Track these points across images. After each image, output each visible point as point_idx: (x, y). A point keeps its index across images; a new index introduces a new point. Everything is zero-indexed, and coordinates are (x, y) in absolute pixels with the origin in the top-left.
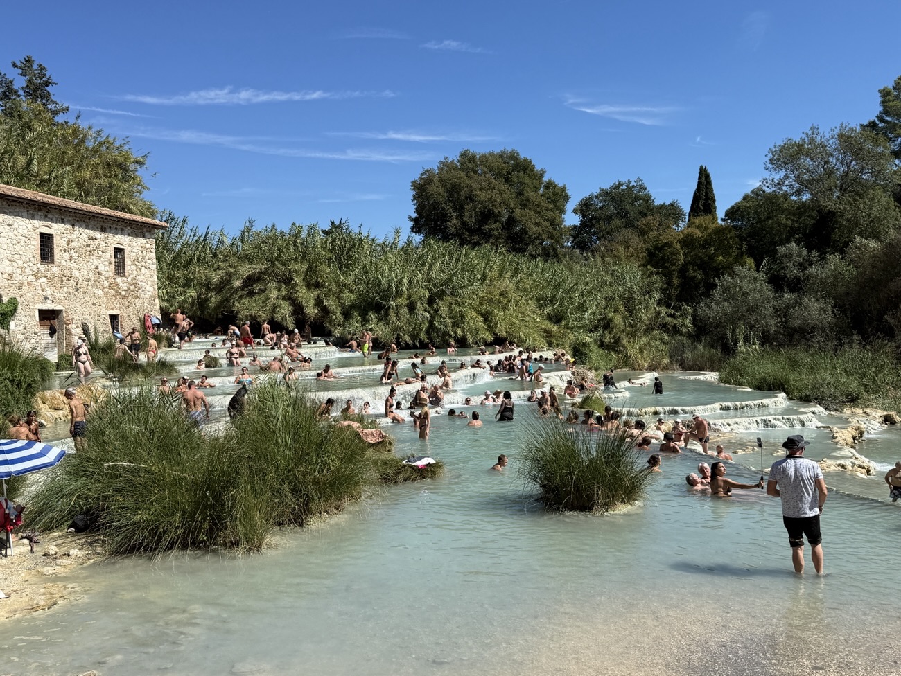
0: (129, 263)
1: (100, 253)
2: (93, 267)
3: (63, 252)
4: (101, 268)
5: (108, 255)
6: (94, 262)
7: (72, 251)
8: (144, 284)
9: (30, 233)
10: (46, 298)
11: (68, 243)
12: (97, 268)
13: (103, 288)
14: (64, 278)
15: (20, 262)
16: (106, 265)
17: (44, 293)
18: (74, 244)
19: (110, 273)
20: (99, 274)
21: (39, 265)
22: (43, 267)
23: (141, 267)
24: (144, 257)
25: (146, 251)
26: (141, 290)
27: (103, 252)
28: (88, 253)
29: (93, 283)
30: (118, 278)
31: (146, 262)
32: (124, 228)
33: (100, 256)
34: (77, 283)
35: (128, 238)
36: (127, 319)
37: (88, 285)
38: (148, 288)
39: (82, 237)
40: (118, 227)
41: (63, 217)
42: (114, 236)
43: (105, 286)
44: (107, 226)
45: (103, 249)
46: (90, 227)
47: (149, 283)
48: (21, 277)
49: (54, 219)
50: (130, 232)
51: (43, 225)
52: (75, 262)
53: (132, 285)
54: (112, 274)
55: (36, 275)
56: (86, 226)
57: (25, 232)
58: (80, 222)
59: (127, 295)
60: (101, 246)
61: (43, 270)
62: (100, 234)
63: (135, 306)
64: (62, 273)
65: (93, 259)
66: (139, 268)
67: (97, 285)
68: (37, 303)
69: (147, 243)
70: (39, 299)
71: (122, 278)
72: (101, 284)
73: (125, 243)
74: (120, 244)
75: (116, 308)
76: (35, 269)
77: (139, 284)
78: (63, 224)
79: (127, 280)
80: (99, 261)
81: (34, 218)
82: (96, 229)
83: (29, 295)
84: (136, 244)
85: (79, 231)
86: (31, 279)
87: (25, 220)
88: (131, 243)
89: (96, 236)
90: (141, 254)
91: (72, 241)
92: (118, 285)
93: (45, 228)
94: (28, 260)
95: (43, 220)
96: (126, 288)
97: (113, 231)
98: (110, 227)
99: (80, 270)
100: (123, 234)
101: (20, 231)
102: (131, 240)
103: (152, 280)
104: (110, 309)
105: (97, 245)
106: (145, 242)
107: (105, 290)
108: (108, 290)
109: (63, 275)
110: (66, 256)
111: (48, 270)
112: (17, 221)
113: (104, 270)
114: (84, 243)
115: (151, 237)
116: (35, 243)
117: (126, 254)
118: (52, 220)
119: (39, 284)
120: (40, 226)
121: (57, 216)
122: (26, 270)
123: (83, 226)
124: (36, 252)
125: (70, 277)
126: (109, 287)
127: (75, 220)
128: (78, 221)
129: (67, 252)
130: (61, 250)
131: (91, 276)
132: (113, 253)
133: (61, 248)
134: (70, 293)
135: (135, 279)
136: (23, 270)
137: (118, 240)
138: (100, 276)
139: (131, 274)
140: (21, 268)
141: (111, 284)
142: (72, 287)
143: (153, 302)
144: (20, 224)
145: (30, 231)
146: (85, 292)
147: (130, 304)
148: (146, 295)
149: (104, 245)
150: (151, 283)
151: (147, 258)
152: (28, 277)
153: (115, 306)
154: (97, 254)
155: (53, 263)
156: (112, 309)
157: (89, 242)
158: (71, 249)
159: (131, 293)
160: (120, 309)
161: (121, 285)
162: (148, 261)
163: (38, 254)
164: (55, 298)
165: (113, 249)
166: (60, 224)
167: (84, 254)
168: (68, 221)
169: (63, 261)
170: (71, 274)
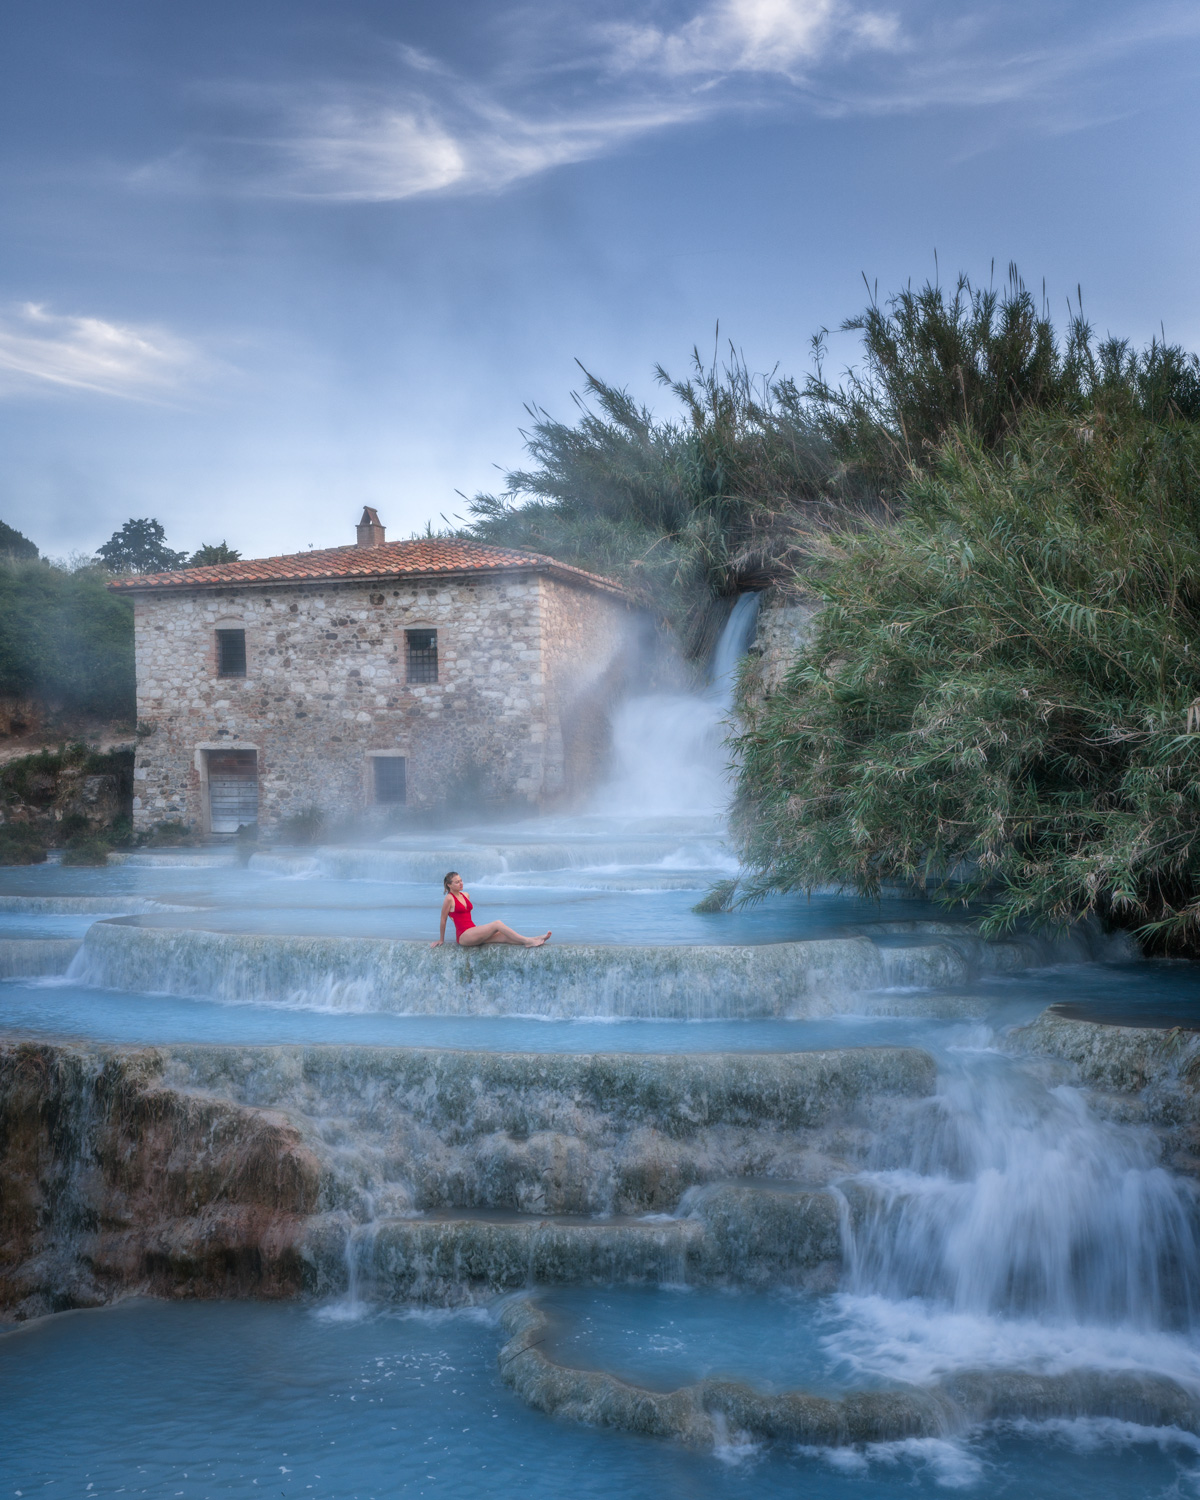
0: (453, 655)
1: (365, 646)
2: (344, 673)
3: (267, 654)
4: (368, 672)
5: (388, 646)
6: (344, 664)
7: (291, 652)
8: (493, 694)
9: (197, 634)
10: (223, 732)
11: (281, 637)
12: (355, 673)
13: (371, 707)
14: (270, 699)
15: (177, 682)
16: (381, 669)
17: (220, 725)
18: (297, 638)
19: (393, 681)
20: (360, 684)
21: (214, 682)
22: (221, 686)
23: (491, 660)
24: (499, 638)
25: (509, 626)
26: (486, 707)
27: (373, 643)
28: (329, 650)
29: (342, 702)
30: (416, 687)
31: (508, 647)
32: (438, 589)
33: (365, 652)
34: (300, 704)
35: (449, 608)
36: (429, 765)
37: (328, 706)
38: (507, 702)
39: (315, 623)
40: (418, 590)
41: (268, 597)
42: (406, 610)
43: (379, 705)
44: (388, 593)
45: (374, 638)
46: (338, 602)
47: (514, 691)
48: (176, 703)
49: (250, 604)
50: (457, 593)
51: (224, 618)
52: (296, 669)
53: (459, 698)
54: (398, 681)
55: (208, 697)
56: (326, 603)
57: (187, 634)
58: (311, 599)
59: (445, 719)
60: (368, 633)
61: (221, 688)
62: (368, 610)
63: (463, 739)
64: (265, 690)
65: (343, 659)
66: (483, 663)
67: (353, 705)
68: (200, 741)
69: (514, 607)
70: (207, 734)
71: (428, 687)
72: (365, 702)
73: (439, 618)
74: (424, 621)
75: (400, 745)
76: (205, 688)
77: (479, 695)
78: (268, 608)
79: (444, 690)
80: (361, 661)
81: (206, 609)
82: (355, 603)
83: (187, 729)
84: (474, 616)
85: (309, 614)
86: (198, 704)
87: (189, 615)
88: (458, 615)
89: (354, 616)
90: (492, 633)
91: (289, 634)
92: (417, 700)
93: (228, 621)
94: (191, 676)
95: (224, 610)
96: (441, 706)
97: (405, 600)
98: (396, 594)
99: (308, 681)
100: (434, 602)
101: (178, 634)
102: (458, 609)
103: (525, 683)
104: (380, 748)
105: (355, 632)
106: (507, 606)
107: (378, 712)
108: (386, 711)
109: (266, 693)
110: (275, 660)
111: (234, 688)
112: (174, 619)
113: (376, 676)
114: (320, 633)
115: (529, 593)
116: (208, 648)
117: (441, 639)
118: (244, 606)
119: (212, 711)
120: (217, 620)
121: (254, 598)
122: (189, 692)
123: (320, 604)
124: (208, 662)
125: (285, 695)
126: (390, 706)
127: (300, 597)
128: (306, 597)
129: (277, 653)
130: (262, 653)
131: (338, 689)
132: (402, 641)
133: (262, 649)
134: (281, 722)
135: (470, 686)
136: (182, 692)
137: (417, 615)
138: (364, 688)
139: (456, 676)
140: (178, 689)
141: (396, 700)
142: (288, 711)
143: (521, 730)
144: (178, 623)
145: (197, 631)
146: (320, 719)
147: (449, 735)
148: (501, 717)
149: (378, 629)
150: (519, 690)
151: (510, 639)
152: (191, 701)
153: (399, 740)
154: (356, 649)
155: (245, 676)
156: (386, 747)
157: (333, 630)
158: (287, 648)
159: (457, 713)
160: (410, 747)
161: (426, 700)
162: (515, 646)
163: (213, 666)
164: (243, 732)
165: (403, 634)
166: (263, 609)
167: (319, 653)
168: (282, 601)
169: (266, 670)
170: (286, 689)
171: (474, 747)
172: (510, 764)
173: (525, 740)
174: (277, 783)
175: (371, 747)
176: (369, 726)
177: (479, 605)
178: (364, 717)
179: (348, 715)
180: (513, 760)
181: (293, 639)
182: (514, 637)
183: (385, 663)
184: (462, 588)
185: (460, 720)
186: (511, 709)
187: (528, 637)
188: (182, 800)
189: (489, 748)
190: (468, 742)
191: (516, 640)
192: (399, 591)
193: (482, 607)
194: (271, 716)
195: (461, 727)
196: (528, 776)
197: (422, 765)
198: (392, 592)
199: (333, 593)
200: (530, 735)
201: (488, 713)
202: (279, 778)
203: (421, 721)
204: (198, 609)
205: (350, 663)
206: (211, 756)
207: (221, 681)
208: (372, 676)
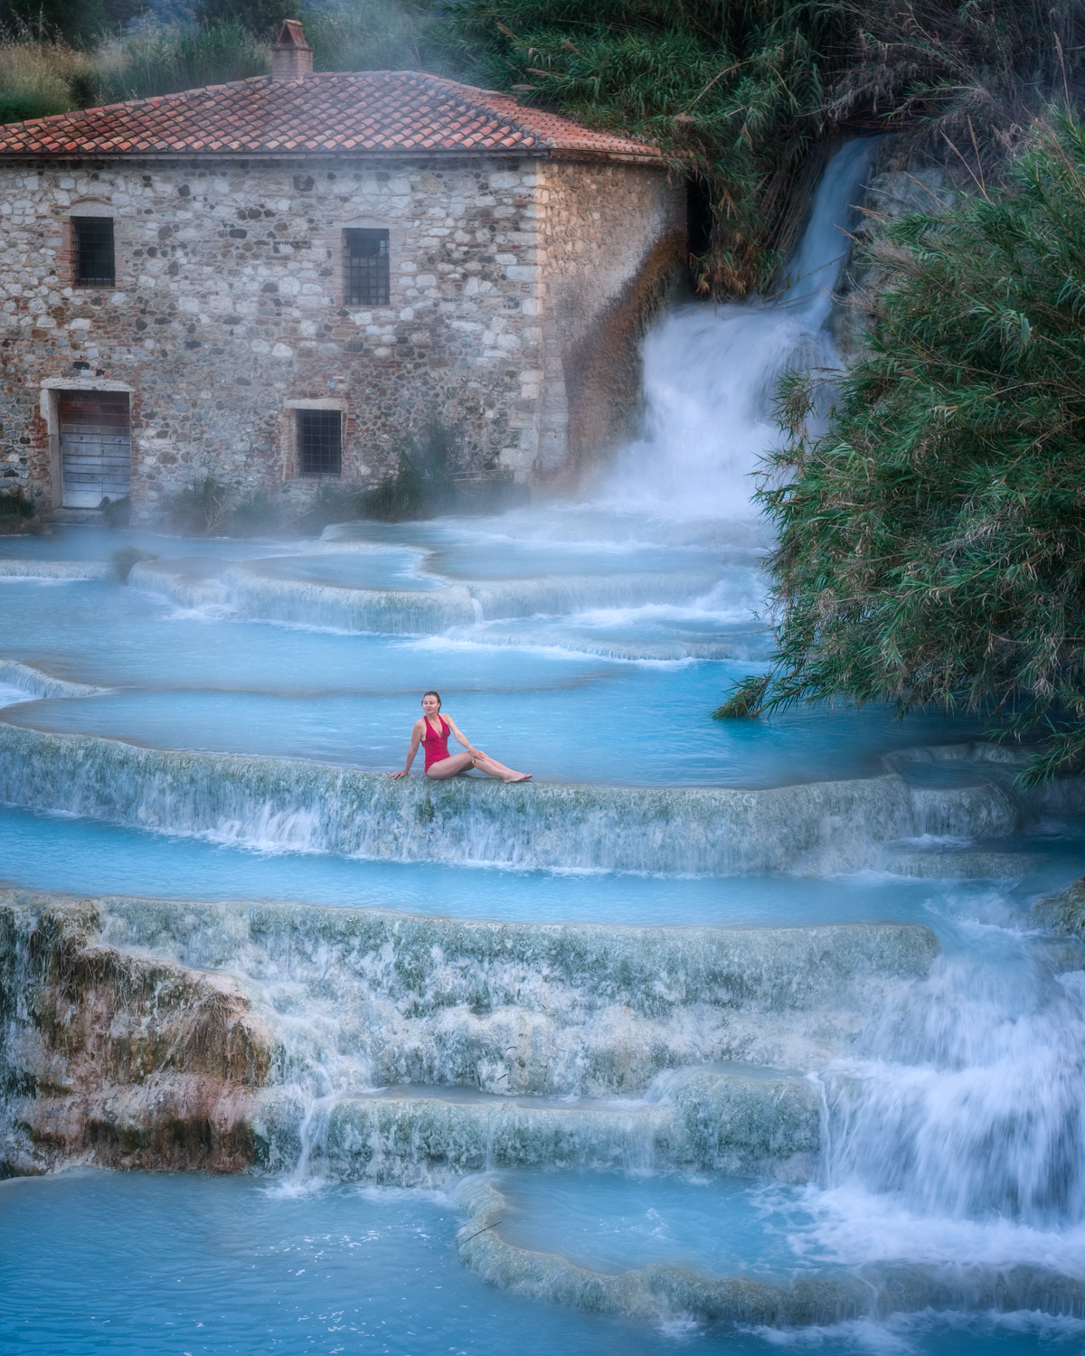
0: (411, 267)
1: (286, 250)
2: (255, 287)
3: (145, 256)
4: (289, 287)
5: (318, 252)
6: (255, 275)
7: (179, 253)
8: (468, 326)
9: (44, 222)
10: (81, 365)
11: (165, 232)
12: (270, 288)
13: (293, 338)
14: (149, 320)
15: (15, 290)
16: (309, 283)
17: (78, 354)
18: (188, 234)
19: (326, 301)
20: (278, 303)
21: (68, 292)
22: (77, 297)
23: (465, 276)
24: (478, 246)
25: (492, 229)
26: (458, 344)
27: (297, 245)
28: (235, 252)
29: (251, 329)
30: (357, 312)
31: (490, 260)
32: (391, 172)
33: (286, 258)
34: (191, 329)
35: (407, 199)
36: (375, 424)
37: (232, 333)
38: (488, 338)
39: (214, 213)
40: (363, 172)
41: (147, 173)
42: (345, 200)
43: (305, 334)
44: (320, 175)
45: (299, 239)
46: (248, 183)
47: (498, 323)
48: (13, 320)
49: (120, 182)
50: (419, 179)
51: (83, 200)
52: (186, 278)
53: (418, 329)
54: (332, 301)
55: (60, 314)
56: (231, 185)
57: (30, 220)
58: (209, 178)
59: (398, 358)
60: (290, 230)
61: (79, 302)
62: (291, 198)
63: (424, 388)
64: (142, 306)
65: (255, 267)
66: (455, 280)
67: (267, 332)
68: (48, 376)
69: (500, 203)
70: (58, 367)
71: (374, 311)
72: (285, 329)
73: (393, 214)
74: (371, 217)
75: (333, 394)
76: (55, 300)
77: (448, 327)
78: (148, 189)
79: (397, 317)
80: (279, 270)
81: (57, 186)
82: (273, 187)
83: (30, 358)
84: (442, 214)
85: (206, 199)
86: (44, 322)
87: (33, 194)
88: (419, 210)
89: (270, 205)
90: (467, 238)
91: (177, 228)
92: (359, 329)
93: (88, 204)
94: (36, 282)
95: (84, 188)
96: (394, 339)
97: (343, 187)
98: (331, 177)
99: (204, 297)
100: (385, 190)
101: (17, 220)
102: (420, 203)
103: (513, 312)
104: (305, 396)
105: (272, 229)
106: (489, 200)
107: (302, 344)
108: (314, 343)
109: (143, 312)
110: (157, 264)
111: (97, 301)
112: (10, 198)
113: (300, 293)
114: (222, 228)
115: (521, 184)
116: (59, 242)
117: (394, 244)
118: (112, 184)
119: (65, 334)
120: (73, 203)
121: (127, 173)
122: (32, 304)
123: (221, 185)
124: (59, 263)
125: (170, 314)
126: (320, 336)
127: (193, 175)
128: (202, 175)
129: (159, 255)
130: (138, 253)
131: (247, 309)
132: (338, 243)
133: (138, 247)
134: (164, 353)
135: (434, 312)
136: (22, 304)
137: (361, 208)
138: (284, 310)
139: (415, 298)
140: (17, 300)
141: (328, 328)
142: (174, 338)
143: (507, 379)
144: (17, 204)
145: (45, 217)
146: (220, 352)
147: (404, 382)
148: (479, 359)
149: (305, 226)
150: (505, 321)
151: (493, 248)
152: (35, 318)
153: (332, 385)
154: (272, 253)
155: (113, 284)
156: (314, 396)
157: (240, 225)
158: (174, 248)
159: (416, 351)
160: (348, 396)
161: (373, 330)
162: (500, 258)
163: (66, 267)
164: (109, 366)
165: (340, 234)
166: (139, 190)
167: (220, 258)
168: (167, 180)
169: (143, 279)
170: (172, 307)
171: (439, 400)
172: (491, 427)
173: (513, 395)
174: (159, 443)
175: (292, 396)
176: (290, 364)
177: (449, 197)
178: (283, 351)
179: (260, 347)
180: (496, 422)
181: (182, 235)
182: (500, 246)
183: (313, 274)
184: (426, 173)
185: (421, 361)
186: (494, 348)
187: (519, 247)
188: (23, 461)
189: (461, 403)
190: (432, 393)
191: (502, 250)
192: (335, 173)
193: (453, 200)
194: (149, 344)
195: (422, 370)
196: (516, 446)
197: (365, 424)
198: (325, 173)
199: (241, 171)
200: (519, 387)
201: (460, 354)
202: (162, 435)
203: (365, 360)
204: (45, 185)
205: (263, 271)
206: (64, 399)
207: (78, 292)
208: (295, 293)
